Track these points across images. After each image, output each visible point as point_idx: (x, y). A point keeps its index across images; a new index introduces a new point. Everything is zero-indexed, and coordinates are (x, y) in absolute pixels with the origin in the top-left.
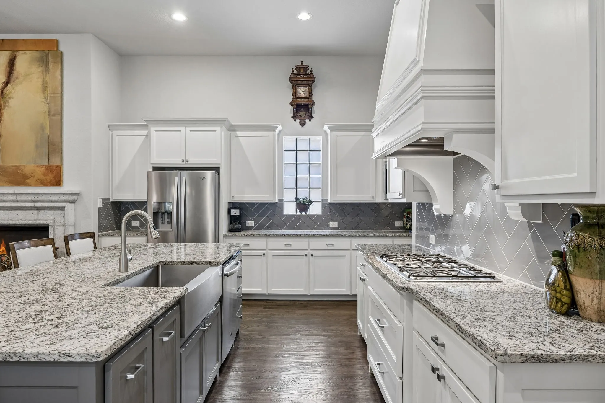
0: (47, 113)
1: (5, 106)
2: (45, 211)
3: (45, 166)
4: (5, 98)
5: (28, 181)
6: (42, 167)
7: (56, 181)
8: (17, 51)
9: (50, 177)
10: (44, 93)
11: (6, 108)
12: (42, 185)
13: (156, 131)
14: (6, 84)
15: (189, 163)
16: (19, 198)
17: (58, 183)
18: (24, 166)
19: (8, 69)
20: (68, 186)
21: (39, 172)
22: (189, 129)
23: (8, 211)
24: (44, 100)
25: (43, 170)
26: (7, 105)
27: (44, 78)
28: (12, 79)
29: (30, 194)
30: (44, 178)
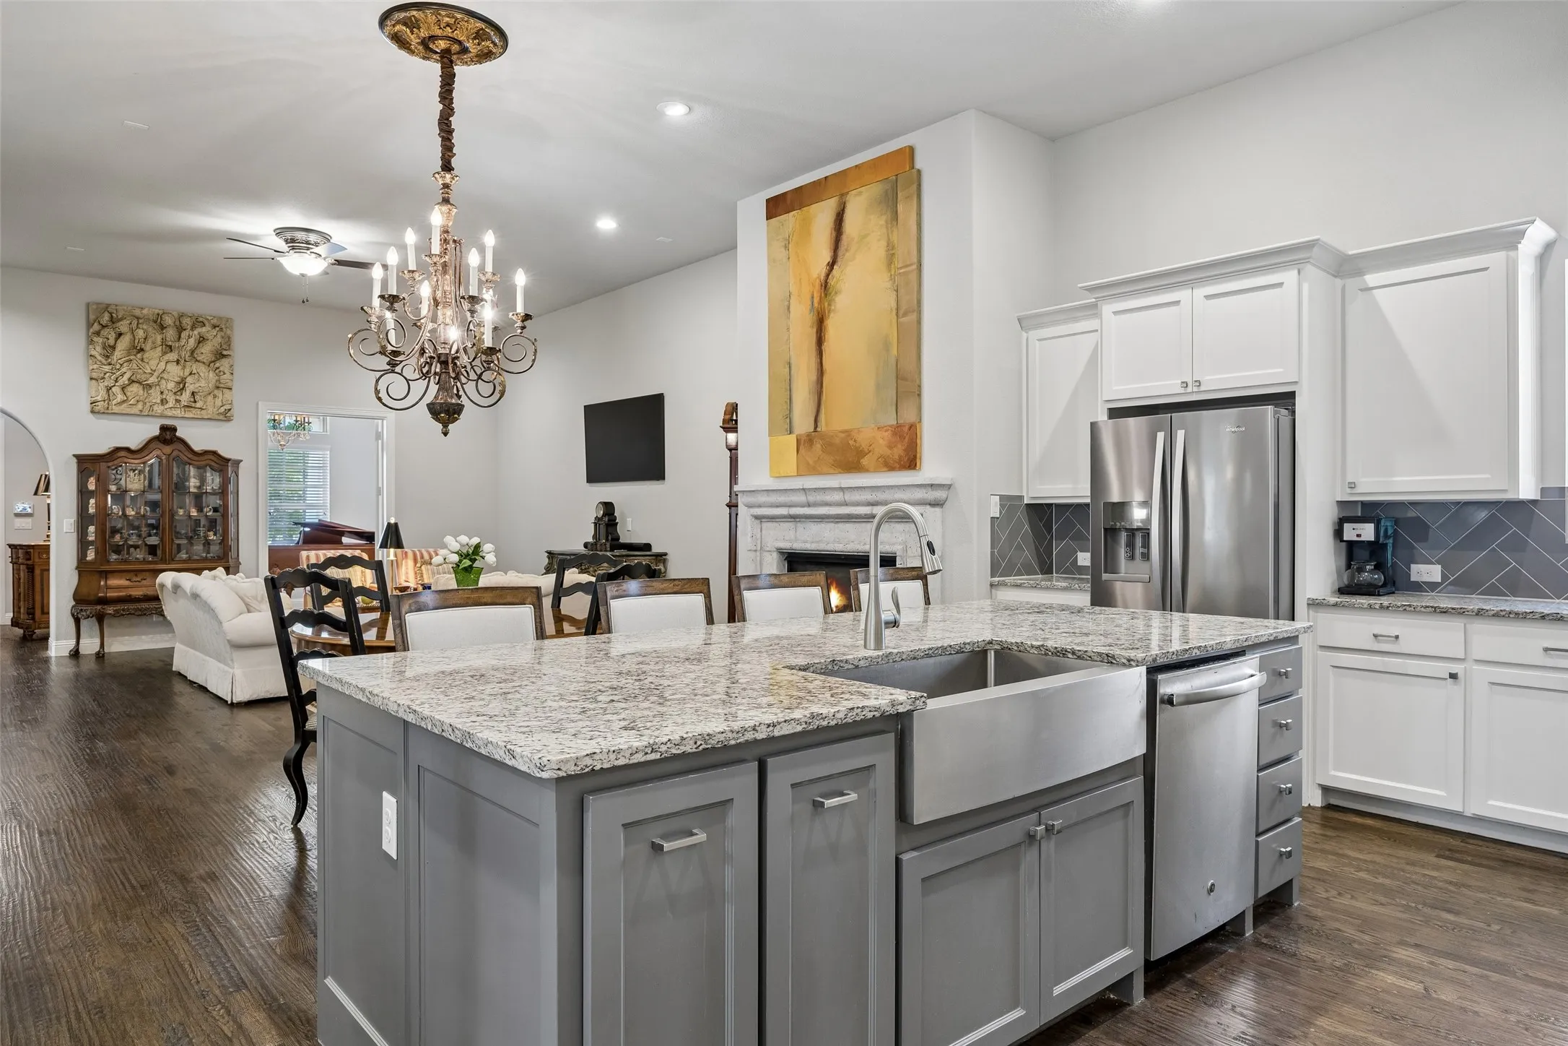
0: (894, 312)
1: (829, 312)
2: (891, 524)
3: (891, 426)
4: (830, 294)
5: (865, 461)
6: (886, 431)
7: (908, 459)
8: (848, 193)
9: (899, 451)
10: (890, 271)
11: (832, 315)
12: (885, 469)
13: (1115, 313)
14: (832, 265)
15: (1202, 388)
16: (849, 497)
17: (911, 462)
18: (859, 431)
19: (834, 234)
20: (932, 468)
21: (881, 443)
22: (1201, 292)
23: (833, 524)
24: (889, 285)
25: (887, 435)
26: (833, 308)
27: (889, 239)
28: (840, 253)
29: (864, 488)
30: (888, 452)
